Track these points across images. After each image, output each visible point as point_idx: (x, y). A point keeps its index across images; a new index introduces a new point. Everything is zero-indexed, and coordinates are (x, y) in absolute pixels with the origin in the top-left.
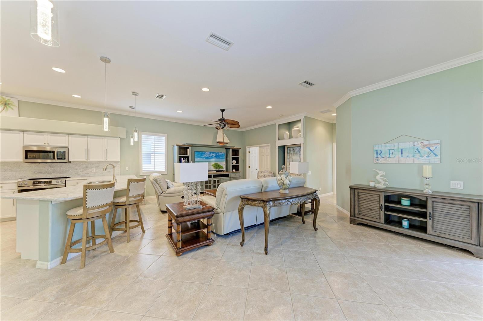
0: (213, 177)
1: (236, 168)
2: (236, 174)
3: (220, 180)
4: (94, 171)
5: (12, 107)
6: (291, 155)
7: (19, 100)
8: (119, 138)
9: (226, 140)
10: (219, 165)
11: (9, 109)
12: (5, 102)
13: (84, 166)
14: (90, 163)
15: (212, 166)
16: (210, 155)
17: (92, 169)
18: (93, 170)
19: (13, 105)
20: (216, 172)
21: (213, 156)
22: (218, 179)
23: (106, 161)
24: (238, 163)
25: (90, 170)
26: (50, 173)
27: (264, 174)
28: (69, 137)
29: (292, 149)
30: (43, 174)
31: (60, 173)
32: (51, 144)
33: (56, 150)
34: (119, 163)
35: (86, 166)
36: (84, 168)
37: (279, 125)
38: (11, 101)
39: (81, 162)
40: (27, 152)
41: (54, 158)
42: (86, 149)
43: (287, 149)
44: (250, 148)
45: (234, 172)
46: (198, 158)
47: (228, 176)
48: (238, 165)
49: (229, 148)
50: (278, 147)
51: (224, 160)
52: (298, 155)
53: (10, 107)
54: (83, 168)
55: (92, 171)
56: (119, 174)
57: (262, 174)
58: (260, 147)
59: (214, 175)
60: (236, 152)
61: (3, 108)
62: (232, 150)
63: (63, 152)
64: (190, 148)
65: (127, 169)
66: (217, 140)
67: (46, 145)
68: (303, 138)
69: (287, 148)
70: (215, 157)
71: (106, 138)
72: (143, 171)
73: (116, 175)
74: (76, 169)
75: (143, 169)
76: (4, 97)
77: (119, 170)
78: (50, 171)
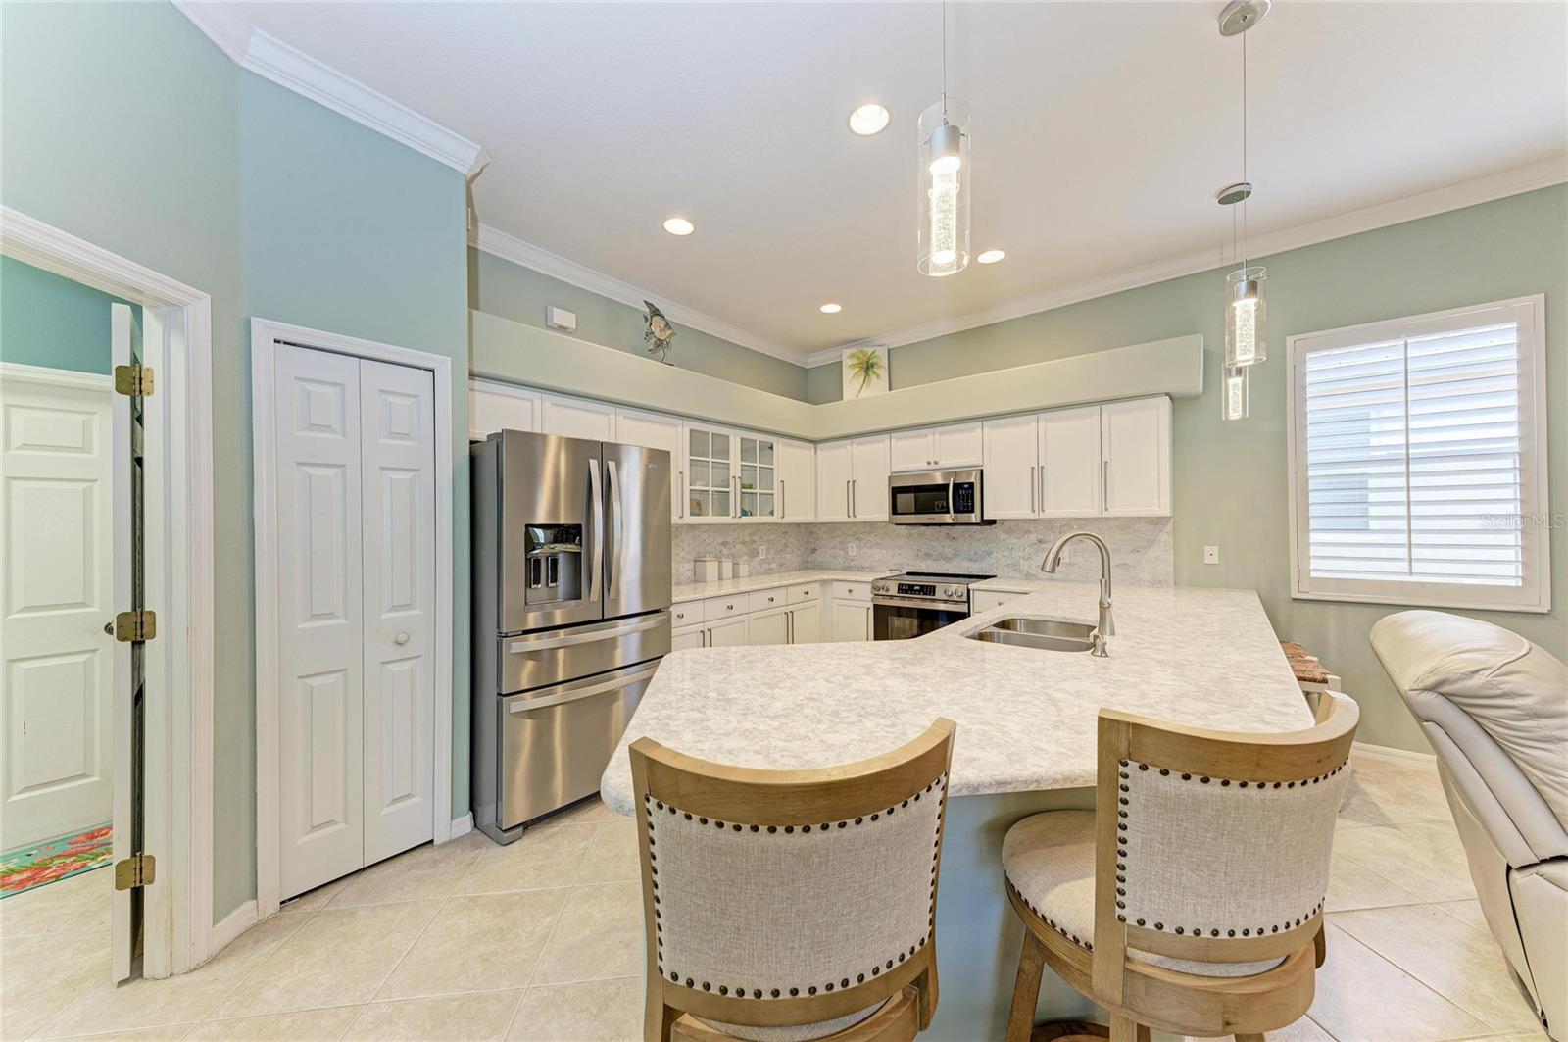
5: (878, 372)
7: (889, 347)
8: (1169, 399)
11: (873, 377)
12: (867, 362)
13: (1033, 537)
14: (1049, 522)
19: (880, 368)
23: (1106, 514)
26: (947, 559)
28: (986, 430)
32: (943, 463)
33: (952, 480)
34: (1169, 527)
35: (1040, 537)
36: (1033, 544)
38: (876, 356)
40: (896, 491)
41: (948, 510)
42: (1033, 468)
53: (874, 373)
54: (1030, 545)
56: (1172, 582)
61: (863, 378)
63: (968, 486)
65: (1212, 555)
67: (933, 466)
71: (1104, 406)
72: (1313, 575)
73: (1157, 583)
74: (1011, 546)
75: (1314, 564)
76: (866, 349)
77: (1171, 558)
78: (948, 551)
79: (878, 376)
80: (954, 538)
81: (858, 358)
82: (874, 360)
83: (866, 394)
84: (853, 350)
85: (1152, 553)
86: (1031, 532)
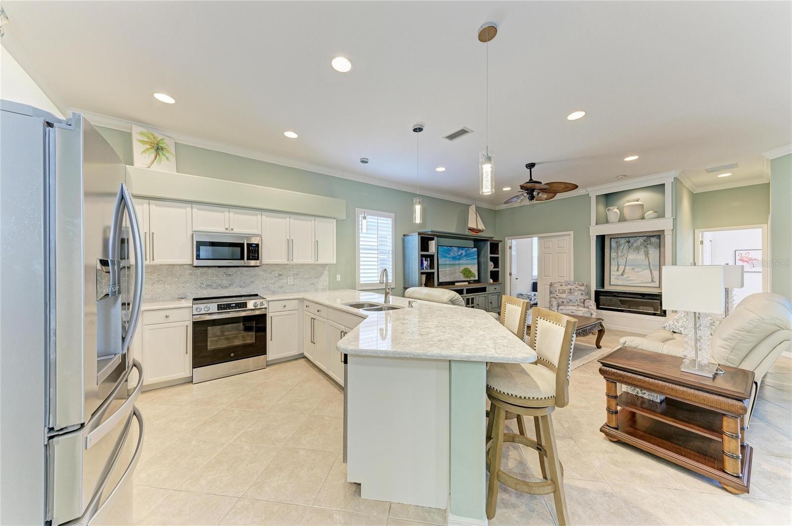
0: (467, 293)
1: (495, 276)
2: (496, 287)
3: (474, 299)
4: (292, 283)
5: (167, 155)
6: (622, 252)
7: (176, 141)
8: (335, 220)
9: (481, 226)
10: (470, 272)
11: (163, 158)
12: (157, 144)
13: (276, 273)
14: (286, 267)
15: (462, 272)
16: (458, 252)
17: (289, 278)
18: (290, 281)
19: (168, 152)
20: (467, 283)
21: (462, 254)
22: (472, 297)
23: (317, 263)
24: (498, 267)
25: (285, 281)
26: (226, 287)
27: (569, 287)
28: (264, 217)
29: (623, 241)
30: (215, 288)
31: (241, 287)
32: (237, 230)
33: (246, 241)
34: (327, 268)
35: (281, 273)
37: (596, 196)
38: (165, 143)
39: (272, 265)
40: (198, 245)
41: (242, 258)
43: (611, 241)
44: (513, 240)
45: (492, 284)
46: (443, 259)
47: (485, 291)
48: (498, 271)
49: (487, 240)
50: (595, 237)
51: (476, 261)
52: (642, 252)
53: (164, 155)
54: (275, 277)
55: (289, 283)
56: (328, 288)
57: (564, 288)
58: (538, 237)
59: (467, 289)
60: (495, 247)
61: (153, 155)
62: (491, 243)
63: (255, 245)
64: (436, 238)
65: (339, 278)
66: (469, 226)
67: (229, 231)
68: (671, 220)
69: (611, 239)
70: (465, 256)
71: (316, 218)
72: (361, 282)
73: (323, 290)
74: (265, 278)
75: (362, 279)
76: (156, 134)
77: (328, 280)
78: (225, 283)
79: (167, 159)
80: (229, 275)
81: (148, 138)
82: (163, 145)
83: (155, 167)
84: (144, 130)
85: (322, 278)
86: (275, 270)
